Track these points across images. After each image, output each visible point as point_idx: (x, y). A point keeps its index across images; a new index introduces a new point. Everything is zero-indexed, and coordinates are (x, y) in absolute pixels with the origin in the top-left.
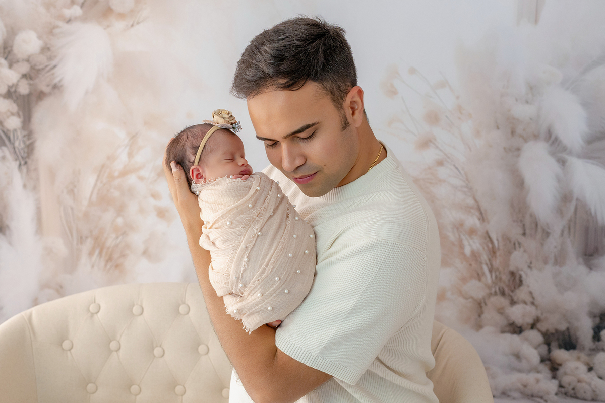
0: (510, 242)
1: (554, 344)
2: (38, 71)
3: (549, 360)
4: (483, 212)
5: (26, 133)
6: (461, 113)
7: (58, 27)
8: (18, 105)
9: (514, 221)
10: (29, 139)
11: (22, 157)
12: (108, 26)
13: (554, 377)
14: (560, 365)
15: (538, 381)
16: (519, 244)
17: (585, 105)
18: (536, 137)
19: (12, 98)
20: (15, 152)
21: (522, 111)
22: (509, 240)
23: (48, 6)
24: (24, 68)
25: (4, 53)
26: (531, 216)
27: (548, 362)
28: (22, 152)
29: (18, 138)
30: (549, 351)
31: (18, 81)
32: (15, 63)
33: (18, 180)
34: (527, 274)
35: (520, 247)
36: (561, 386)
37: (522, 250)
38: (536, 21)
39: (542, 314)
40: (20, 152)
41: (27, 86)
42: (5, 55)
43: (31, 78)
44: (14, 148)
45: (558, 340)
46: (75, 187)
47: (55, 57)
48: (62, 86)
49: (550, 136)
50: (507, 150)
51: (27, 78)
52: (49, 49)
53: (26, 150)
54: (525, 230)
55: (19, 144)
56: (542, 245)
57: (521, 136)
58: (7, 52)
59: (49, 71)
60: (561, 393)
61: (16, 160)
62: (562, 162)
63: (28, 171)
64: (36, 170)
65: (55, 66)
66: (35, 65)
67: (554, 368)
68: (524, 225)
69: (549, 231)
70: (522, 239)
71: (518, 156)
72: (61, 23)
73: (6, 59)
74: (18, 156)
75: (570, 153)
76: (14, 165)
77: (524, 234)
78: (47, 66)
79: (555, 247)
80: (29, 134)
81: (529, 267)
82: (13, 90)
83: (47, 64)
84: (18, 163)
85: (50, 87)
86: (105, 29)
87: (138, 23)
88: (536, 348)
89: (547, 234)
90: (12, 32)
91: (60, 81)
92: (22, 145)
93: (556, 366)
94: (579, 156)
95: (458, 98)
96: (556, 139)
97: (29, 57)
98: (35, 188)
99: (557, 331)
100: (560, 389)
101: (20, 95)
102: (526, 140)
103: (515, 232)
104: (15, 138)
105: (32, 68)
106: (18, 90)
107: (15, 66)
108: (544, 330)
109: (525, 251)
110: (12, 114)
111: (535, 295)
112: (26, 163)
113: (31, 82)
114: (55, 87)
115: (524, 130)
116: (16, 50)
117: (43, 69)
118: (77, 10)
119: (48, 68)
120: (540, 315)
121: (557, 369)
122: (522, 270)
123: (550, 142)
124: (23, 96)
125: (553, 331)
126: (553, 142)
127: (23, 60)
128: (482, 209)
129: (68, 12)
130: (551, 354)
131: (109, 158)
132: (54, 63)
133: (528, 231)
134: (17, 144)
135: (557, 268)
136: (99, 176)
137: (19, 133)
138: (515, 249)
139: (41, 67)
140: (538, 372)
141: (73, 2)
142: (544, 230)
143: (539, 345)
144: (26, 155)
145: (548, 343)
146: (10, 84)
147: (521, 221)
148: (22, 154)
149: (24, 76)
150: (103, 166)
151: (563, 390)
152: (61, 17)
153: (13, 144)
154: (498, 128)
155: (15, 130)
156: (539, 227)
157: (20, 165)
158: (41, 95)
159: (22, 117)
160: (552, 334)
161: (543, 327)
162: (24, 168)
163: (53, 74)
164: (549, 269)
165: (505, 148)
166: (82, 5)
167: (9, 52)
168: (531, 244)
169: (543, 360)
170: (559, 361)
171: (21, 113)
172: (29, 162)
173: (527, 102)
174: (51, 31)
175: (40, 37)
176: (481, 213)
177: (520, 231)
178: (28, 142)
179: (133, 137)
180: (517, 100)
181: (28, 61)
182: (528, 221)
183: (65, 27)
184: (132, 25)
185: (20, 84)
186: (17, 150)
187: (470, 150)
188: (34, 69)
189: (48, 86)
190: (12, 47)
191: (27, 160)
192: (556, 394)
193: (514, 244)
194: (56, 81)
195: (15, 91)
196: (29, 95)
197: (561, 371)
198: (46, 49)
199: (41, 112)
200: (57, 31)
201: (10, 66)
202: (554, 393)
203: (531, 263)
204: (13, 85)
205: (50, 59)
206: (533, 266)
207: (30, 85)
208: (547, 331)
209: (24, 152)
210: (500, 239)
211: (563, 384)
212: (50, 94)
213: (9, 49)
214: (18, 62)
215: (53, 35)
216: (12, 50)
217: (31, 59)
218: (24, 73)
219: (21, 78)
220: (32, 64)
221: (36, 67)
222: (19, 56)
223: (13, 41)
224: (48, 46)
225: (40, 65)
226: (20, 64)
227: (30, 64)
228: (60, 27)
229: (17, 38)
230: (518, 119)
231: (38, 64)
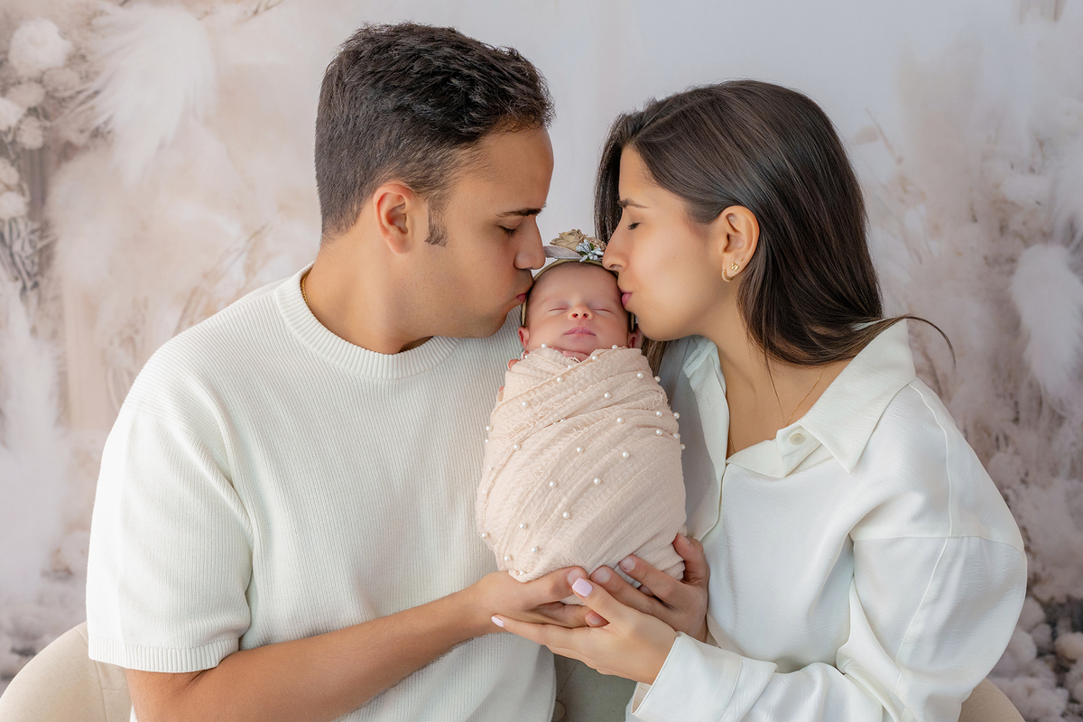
0: (989, 435)
1: (1063, 624)
2: (62, 102)
3: (1054, 653)
4: (940, 378)
5: (36, 226)
6: (906, 191)
7: (102, 13)
8: (19, 171)
9: (998, 396)
10: (41, 238)
11: (28, 274)
12: (207, 13)
13: (1061, 684)
14: (1073, 661)
15: (1030, 691)
16: (1006, 438)
18: (1046, 236)
19: (8, 157)
20: (14, 263)
21: (1023, 188)
22: (987, 430)
24: (33, 96)
26: (1031, 385)
27: (1050, 657)
28: (27, 262)
29: (19, 235)
30: (1054, 636)
31: (20, 122)
32: (14, 84)
33: (19, 318)
34: (1018, 496)
35: (1007, 445)
36: (1072, 700)
37: (1010, 449)
38: (1056, 16)
39: (1044, 569)
40: (23, 264)
41: (39, 132)
43: (46, 117)
44: (12, 255)
45: (1071, 616)
46: (137, 332)
47: (97, 73)
48: (109, 132)
49: (1073, 236)
50: (991, 262)
51: (38, 117)
52: (83, 57)
53: (36, 260)
54: (1018, 413)
55: (23, 248)
56: (1049, 439)
57: (1018, 235)
59: (83, 102)
60: (1073, 712)
61: (17, 279)
63: (40, 300)
64: (57, 298)
65: (96, 93)
66: (56, 90)
67: (1062, 667)
68: (1016, 403)
69: (1063, 414)
70: (1012, 430)
71: (1012, 272)
72: (108, 7)
74: (20, 272)
76: (13, 289)
77: (1016, 420)
78: (79, 92)
79: (1074, 444)
80: (44, 229)
81: (1023, 482)
82: (9, 138)
83: (78, 88)
84: (19, 284)
85: (87, 134)
86: (199, 19)
87: (268, 8)
88: (1029, 632)
89: (1059, 420)
90: (7, 23)
91: (106, 123)
92: (29, 250)
93: (1065, 664)
95: (900, 160)
97: (43, 73)
98: (54, 335)
99: (1069, 599)
100: (1071, 706)
101: (24, 150)
102: (1027, 243)
103: (1000, 417)
104: (15, 236)
105: (49, 95)
106: (18, 139)
107: (13, 90)
108: (1045, 597)
109: (1016, 452)
110: (8, 188)
111: (1031, 534)
112: (36, 285)
113: (48, 124)
114: (97, 134)
115: (1024, 224)
116: (15, 58)
117: (71, 98)
119: (81, 97)
120: (1039, 570)
121: (1067, 670)
122: (1009, 487)
123: (1072, 247)
124: (31, 151)
125: (1063, 600)
126: (1078, 246)
127: (30, 79)
128: (939, 373)
130: (1057, 642)
131: (205, 276)
132: (94, 86)
133: (1023, 415)
134: (17, 247)
135: (1075, 482)
136: (185, 311)
137: (22, 226)
138: (998, 447)
139: (67, 94)
140: (1032, 675)
142: (1053, 412)
143: (1036, 626)
144: (36, 269)
145: (1052, 623)
147: (1012, 396)
148: (29, 268)
149: (32, 111)
150: (194, 291)
151: (1076, 707)
153: (10, 248)
154: (975, 220)
155: (14, 220)
156: (1045, 405)
157: (24, 288)
158: (67, 151)
159: (27, 193)
160: (1061, 605)
161: (1045, 592)
162: (32, 296)
163: (92, 108)
164: (1061, 485)
165: (986, 258)
167: (1, 63)
168: (1028, 439)
169: (1041, 654)
170: (1070, 655)
171: (25, 186)
172: (43, 282)
173: (1032, 170)
174: (90, 21)
175: (64, 35)
176: (936, 382)
177: (1008, 413)
178: (40, 245)
179: (256, 235)
180: (1012, 167)
181: (40, 81)
182: (1024, 395)
183: (118, 14)
184: (256, 12)
185: (23, 127)
186: (17, 259)
187: (921, 261)
188: (53, 97)
189: (82, 131)
190: (7, 52)
191: (39, 278)
192: (1064, 715)
193: (997, 439)
194: (99, 121)
195: (14, 142)
196: (43, 150)
197: (1075, 672)
198: (77, 58)
199: (66, 186)
200: (95, 22)
201: (3, 92)
202: (1059, 712)
203: (1027, 474)
204: (9, 129)
205: (86, 77)
206: (1030, 479)
207: (45, 129)
208: (1052, 599)
209: (33, 263)
210: (970, 430)
211: (1077, 696)
212: (86, 148)
213: (1, 57)
214: (20, 83)
215: (92, 31)
216: (6, 60)
217: (46, 78)
218: (33, 104)
219: (26, 116)
220: (49, 88)
221: (58, 95)
222: (23, 71)
223: (8, 42)
224: (83, 52)
225: (65, 90)
226: (24, 87)
227: (44, 87)
228: (107, 14)
229: (17, 34)
230: (1013, 204)
231: (61, 88)
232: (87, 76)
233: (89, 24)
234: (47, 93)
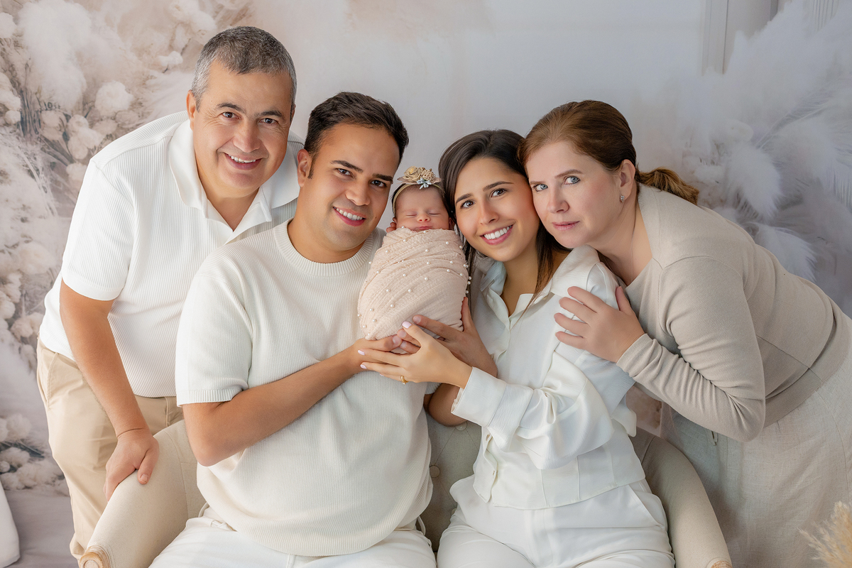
7: (152, 77)
17: (779, 165)
18: (723, 202)
21: (707, 173)
23: (141, 51)
24: (109, 127)
25: (84, 110)
31: (101, 143)
32: (98, 121)
38: (724, 71)
42: (85, 113)
47: (149, 113)
49: (739, 202)
52: (141, 104)
57: (706, 202)
58: (87, 106)
62: (753, 231)
66: (124, 124)
72: (156, 73)
73: (85, 117)
75: (762, 220)
90: (94, 84)
94: (772, 224)
96: (746, 204)
97: (116, 114)
105: (120, 127)
107: (97, 124)
115: (709, 195)
116: (99, 105)
118: (176, 58)
123: (739, 208)
126: (742, 208)
127: (108, 118)
129: (165, 60)
139: (130, 126)
141: (171, 48)
146: (92, 147)
149: (109, 137)
152: (156, 66)
166: (183, 51)
167: (90, 108)
173: (713, 163)
174: (144, 82)
175: (129, 90)
180: (701, 161)
181: (114, 119)
183: (163, 78)
188: (122, 128)
190: (94, 102)
198: (137, 104)
200: (149, 82)
201: (92, 125)
204: (95, 147)
213: (90, 104)
214: (102, 120)
215: (146, 88)
216: (94, 106)
217: (117, 116)
218: (110, 133)
219: (105, 140)
220: (120, 123)
221: (124, 127)
222: (103, 113)
223: (95, 95)
224: (140, 100)
225: (129, 124)
226: (103, 122)
227: (116, 122)
228: (155, 78)
229: (100, 91)
230: (702, 183)
231: (127, 122)
232: (143, 115)
233: (144, 84)
234: (118, 126)
